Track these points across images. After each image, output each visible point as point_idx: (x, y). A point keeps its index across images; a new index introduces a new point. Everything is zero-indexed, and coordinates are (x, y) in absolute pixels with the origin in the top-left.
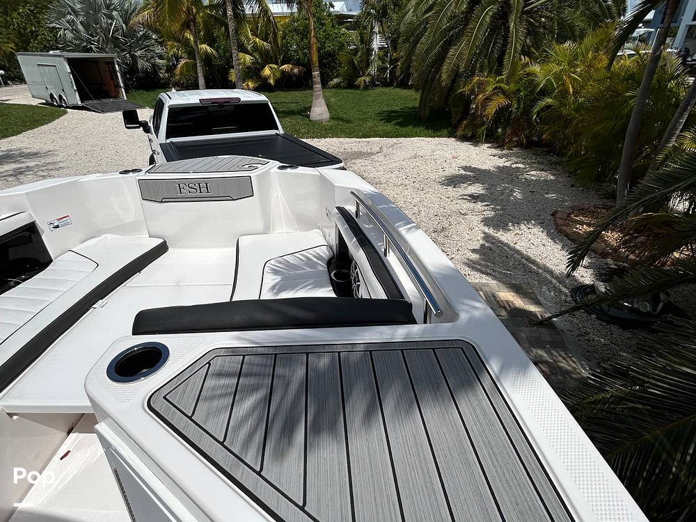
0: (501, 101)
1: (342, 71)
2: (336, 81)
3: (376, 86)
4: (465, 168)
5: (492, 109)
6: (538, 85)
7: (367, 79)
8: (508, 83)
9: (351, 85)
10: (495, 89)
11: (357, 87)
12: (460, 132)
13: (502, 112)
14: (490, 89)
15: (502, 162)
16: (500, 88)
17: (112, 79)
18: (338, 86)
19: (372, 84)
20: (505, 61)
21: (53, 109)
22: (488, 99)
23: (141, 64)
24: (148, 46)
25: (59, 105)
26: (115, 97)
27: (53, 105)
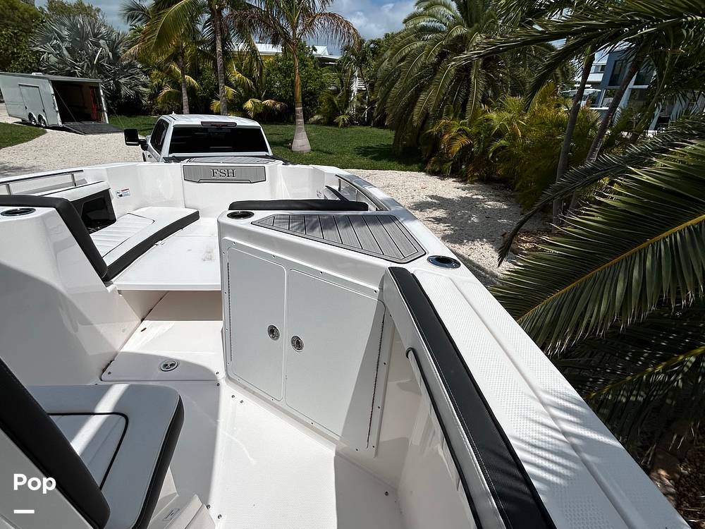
0: (464, 140)
1: (322, 108)
2: (316, 117)
3: (354, 124)
4: (432, 197)
5: (457, 147)
6: (492, 128)
7: (346, 118)
8: (470, 126)
9: (330, 122)
10: (459, 130)
11: (337, 125)
12: (429, 167)
13: (466, 149)
14: (455, 130)
15: (464, 194)
16: (464, 130)
17: (95, 103)
18: (318, 122)
19: (351, 122)
20: (468, 108)
21: (31, 128)
22: (453, 139)
23: (125, 90)
24: (133, 74)
25: (38, 125)
26: (98, 120)
27: (31, 125)
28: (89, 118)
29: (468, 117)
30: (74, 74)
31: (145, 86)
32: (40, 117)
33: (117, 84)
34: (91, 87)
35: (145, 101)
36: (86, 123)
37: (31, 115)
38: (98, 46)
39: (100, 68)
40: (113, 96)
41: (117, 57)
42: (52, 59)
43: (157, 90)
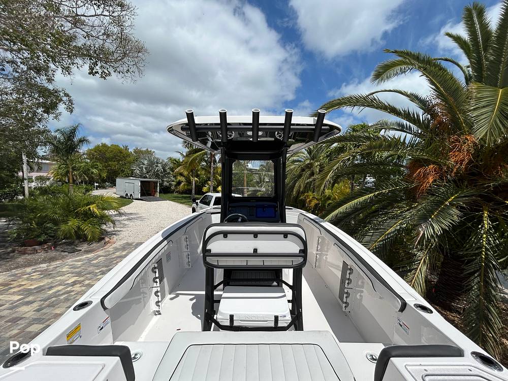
0: (315, 201)
5: (313, 204)
6: (326, 196)
10: (313, 197)
13: (316, 205)
14: (311, 197)
16: (315, 197)
17: (154, 189)
21: (126, 199)
22: (310, 201)
24: (169, 177)
25: (128, 198)
26: (154, 196)
27: (126, 198)
28: (150, 195)
30: (146, 177)
31: (173, 181)
32: (131, 195)
33: (163, 181)
34: (154, 183)
35: (173, 188)
36: (149, 197)
37: (127, 195)
38: (157, 166)
39: (157, 176)
40: (161, 185)
41: (165, 170)
42: (138, 172)
43: (179, 183)
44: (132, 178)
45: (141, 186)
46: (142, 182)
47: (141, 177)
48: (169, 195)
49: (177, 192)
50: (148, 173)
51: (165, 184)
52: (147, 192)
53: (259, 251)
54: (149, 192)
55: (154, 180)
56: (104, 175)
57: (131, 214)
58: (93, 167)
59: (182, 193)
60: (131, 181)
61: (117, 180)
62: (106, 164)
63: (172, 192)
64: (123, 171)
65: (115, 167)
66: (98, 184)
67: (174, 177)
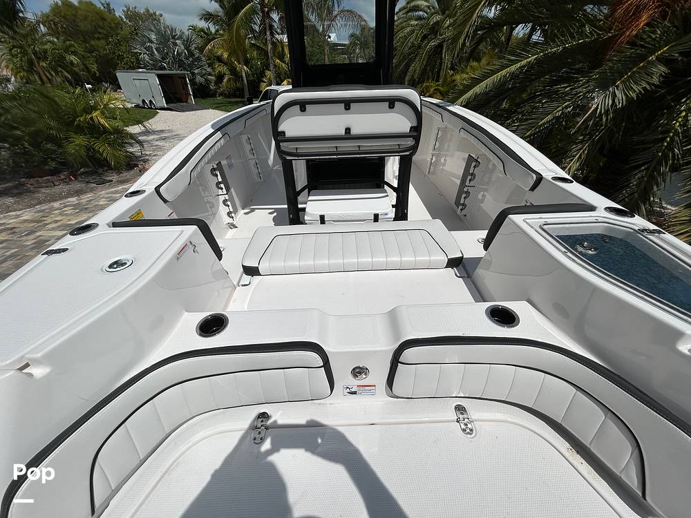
24: (202, 66)
25: (149, 108)
26: (186, 102)
27: (144, 108)
28: (180, 100)
29: (441, 81)
30: (164, 68)
31: (210, 74)
32: (151, 102)
33: (193, 74)
35: (212, 86)
36: (181, 104)
37: (144, 101)
38: (175, 44)
39: (181, 65)
40: (193, 82)
41: (191, 54)
42: (147, 58)
43: (220, 78)
44: (141, 70)
45: (160, 84)
46: (159, 76)
47: (154, 67)
48: (211, 100)
49: (221, 94)
50: (163, 59)
51: (199, 79)
52: (175, 96)
53: (354, 132)
54: (178, 96)
55: (179, 72)
56: (94, 68)
57: (162, 131)
58: (67, 50)
59: (229, 96)
60: (143, 76)
61: (117, 74)
62: (87, 45)
63: (213, 95)
64: (121, 58)
65: (105, 49)
66: (90, 86)
67: (210, 65)
